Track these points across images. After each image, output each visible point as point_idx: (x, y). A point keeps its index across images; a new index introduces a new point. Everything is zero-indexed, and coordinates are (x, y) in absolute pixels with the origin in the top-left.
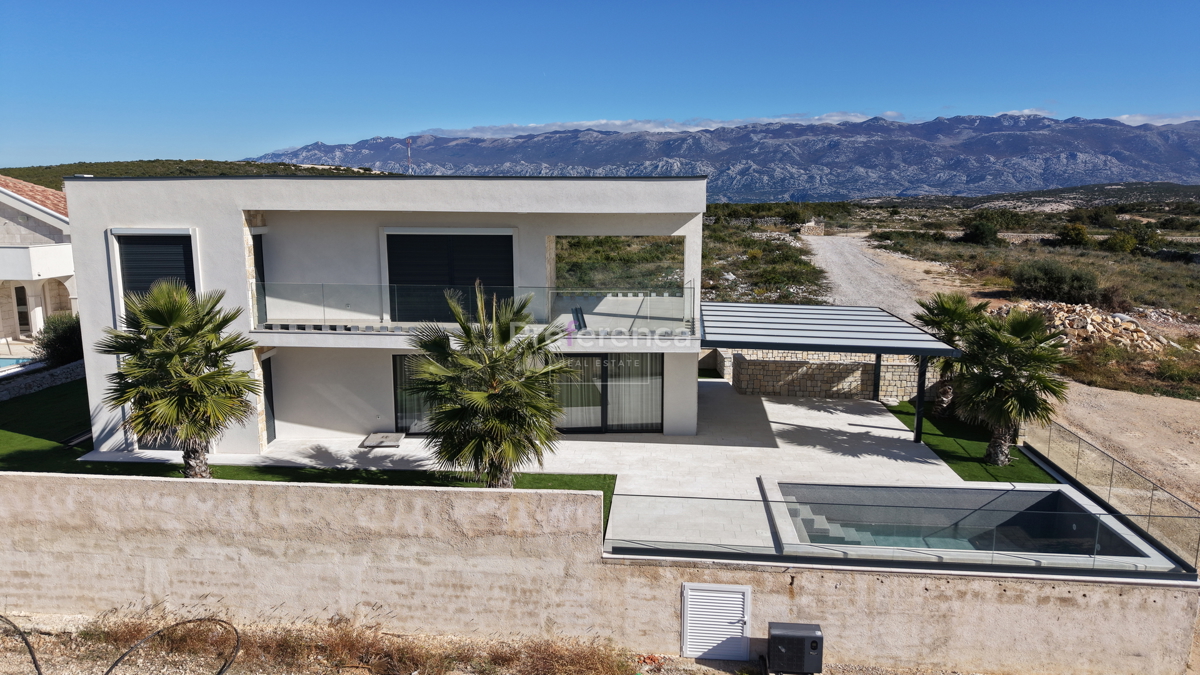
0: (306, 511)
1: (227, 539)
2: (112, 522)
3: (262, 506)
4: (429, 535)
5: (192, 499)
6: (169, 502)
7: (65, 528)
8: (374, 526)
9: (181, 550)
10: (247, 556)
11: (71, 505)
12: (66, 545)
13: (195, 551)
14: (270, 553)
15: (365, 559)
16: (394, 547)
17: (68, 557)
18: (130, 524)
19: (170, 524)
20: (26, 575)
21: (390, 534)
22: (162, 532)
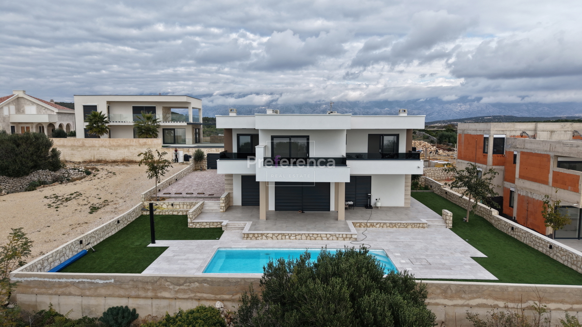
0: (118, 142)
1: (105, 147)
2: (87, 145)
3: (111, 142)
4: (136, 145)
5: (100, 141)
6: (97, 142)
7: (80, 147)
8: (128, 144)
9: (98, 149)
10: (108, 150)
11: (81, 143)
12: (80, 149)
13: (100, 149)
14: (112, 149)
15: (127, 149)
16: (131, 148)
17: (80, 151)
18: (90, 145)
19: (97, 145)
20: (73, 154)
21: (131, 145)
22: (95, 147)
